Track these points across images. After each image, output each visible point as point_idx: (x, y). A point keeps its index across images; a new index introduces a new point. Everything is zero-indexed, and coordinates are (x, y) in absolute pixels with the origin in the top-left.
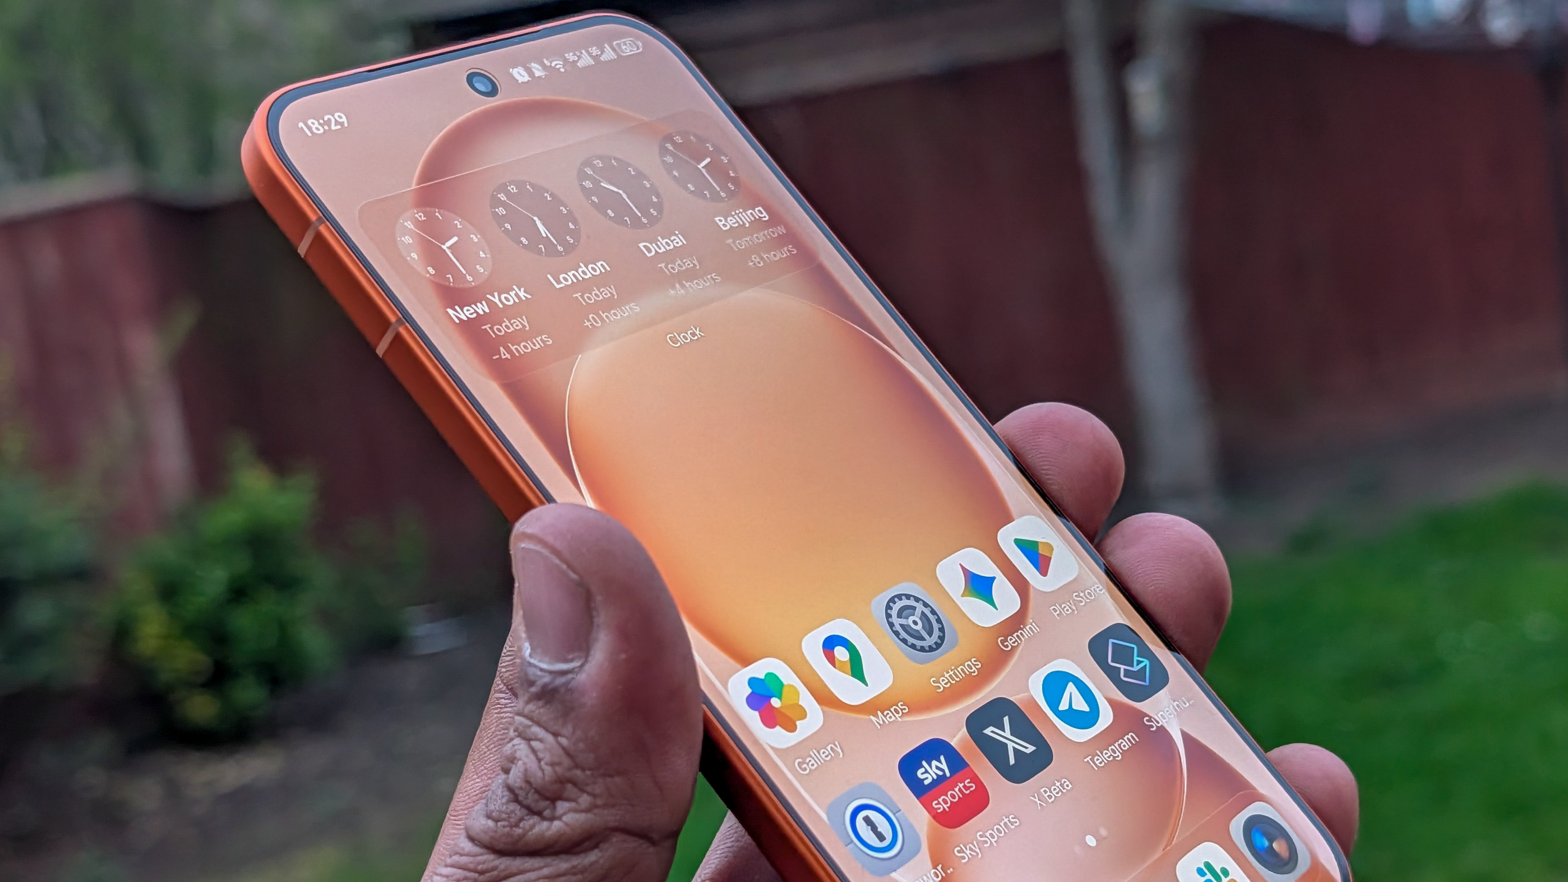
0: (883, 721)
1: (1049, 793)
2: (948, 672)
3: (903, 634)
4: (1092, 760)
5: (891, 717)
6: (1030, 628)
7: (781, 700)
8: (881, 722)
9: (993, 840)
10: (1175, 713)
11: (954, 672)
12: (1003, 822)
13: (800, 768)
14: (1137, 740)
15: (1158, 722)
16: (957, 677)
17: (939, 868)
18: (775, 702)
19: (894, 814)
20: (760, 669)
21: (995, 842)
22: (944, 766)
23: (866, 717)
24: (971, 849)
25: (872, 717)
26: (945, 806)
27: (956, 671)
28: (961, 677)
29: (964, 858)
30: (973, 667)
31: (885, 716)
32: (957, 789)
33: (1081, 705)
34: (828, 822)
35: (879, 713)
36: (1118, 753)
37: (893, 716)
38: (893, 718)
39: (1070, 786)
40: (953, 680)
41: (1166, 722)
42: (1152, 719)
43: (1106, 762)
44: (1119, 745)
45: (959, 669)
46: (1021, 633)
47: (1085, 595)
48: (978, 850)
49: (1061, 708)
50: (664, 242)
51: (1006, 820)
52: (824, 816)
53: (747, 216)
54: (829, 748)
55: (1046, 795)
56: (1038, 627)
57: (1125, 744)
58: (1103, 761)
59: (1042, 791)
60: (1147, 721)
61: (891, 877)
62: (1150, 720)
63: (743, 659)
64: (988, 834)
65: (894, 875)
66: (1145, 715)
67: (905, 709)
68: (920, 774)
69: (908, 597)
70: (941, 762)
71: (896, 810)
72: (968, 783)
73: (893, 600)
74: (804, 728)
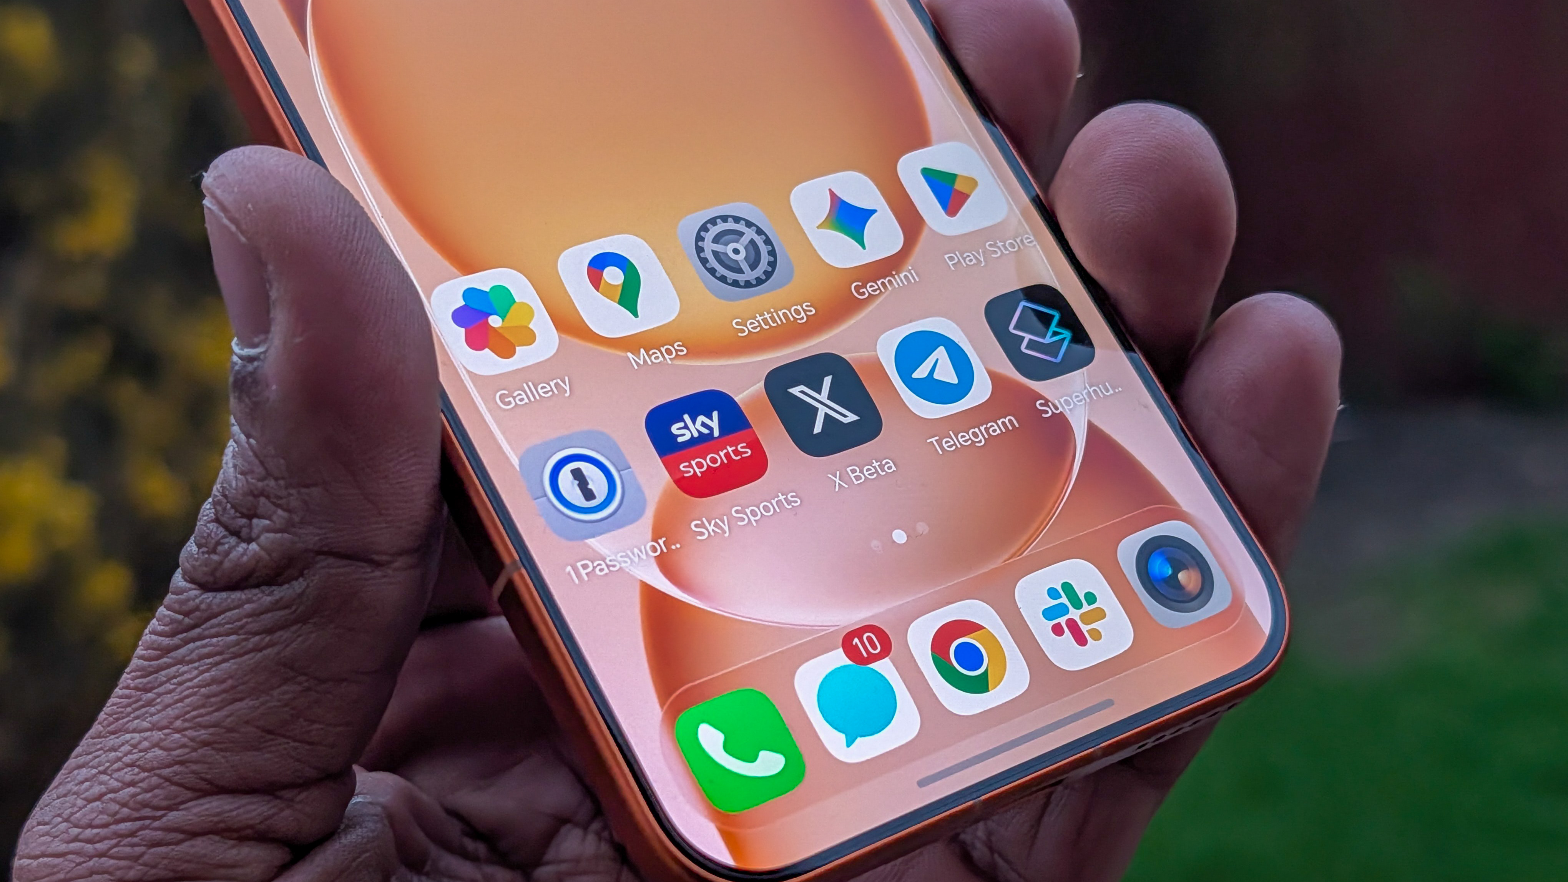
0: (645, 361)
1: (857, 474)
2: (762, 315)
3: (713, 263)
4: (939, 442)
5: (657, 357)
6: (906, 276)
7: (503, 320)
8: (641, 362)
9: (752, 518)
10: (1088, 400)
11: (773, 315)
12: (776, 499)
13: (501, 401)
14: (1017, 425)
15: (1057, 409)
16: (774, 321)
17: (661, 542)
18: (495, 321)
19: (619, 471)
20: (483, 281)
21: (755, 520)
22: (715, 424)
23: (623, 354)
24: (716, 525)
25: (630, 355)
26: (697, 470)
27: (774, 314)
28: (779, 323)
29: (702, 534)
30: (803, 312)
31: (650, 356)
32: (722, 454)
33: (947, 374)
34: (518, 468)
35: (642, 351)
36: (981, 437)
37: (660, 356)
38: (661, 359)
39: (894, 468)
40: (766, 325)
41: (1070, 410)
42: (1050, 404)
43: (959, 446)
44: (987, 430)
45: (781, 313)
46: (890, 281)
47: (1004, 246)
48: (726, 528)
49: (915, 375)
51: (782, 498)
52: (515, 461)
54: (552, 384)
55: (852, 476)
56: (917, 275)
57: (996, 428)
58: (955, 444)
59: (848, 469)
60: (1041, 405)
61: (586, 544)
62: (1046, 404)
63: (468, 267)
64: (748, 511)
65: (591, 541)
66: (1041, 397)
67: (682, 351)
68: (675, 429)
69: (737, 220)
70: (711, 419)
71: (624, 467)
72: (742, 448)
73: (713, 221)
74: (524, 356)
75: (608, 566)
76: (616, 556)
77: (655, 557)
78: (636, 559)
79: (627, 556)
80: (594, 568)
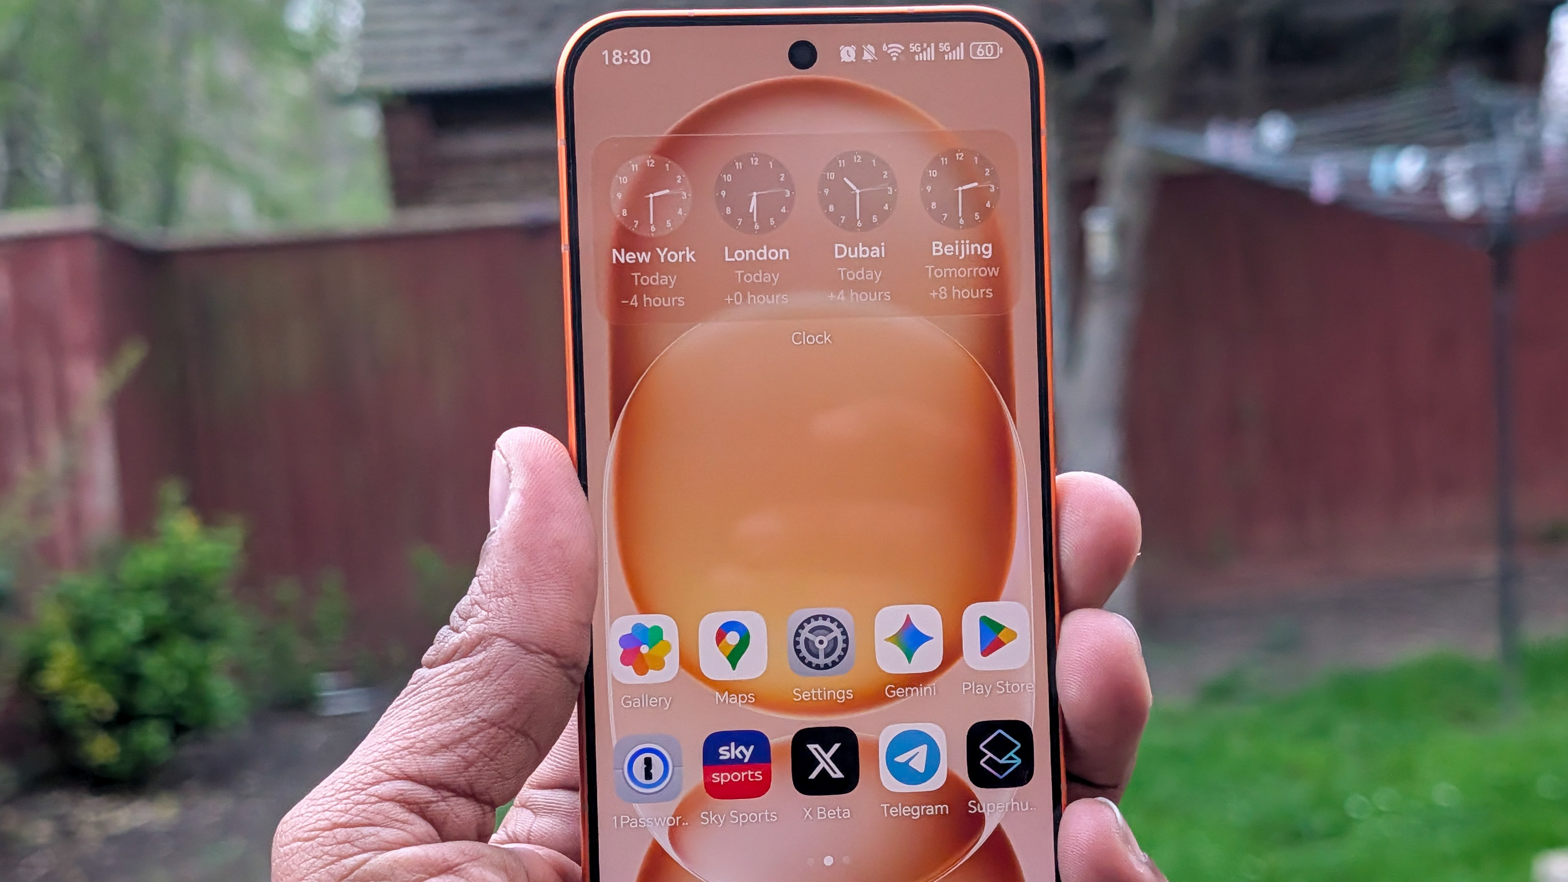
0: (725, 701)
1: (823, 813)
2: (816, 690)
3: (802, 646)
4: (889, 808)
5: (734, 700)
6: (928, 690)
7: (650, 648)
8: (722, 700)
9: (741, 821)
10: (1006, 810)
11: (823, 692)
12: (762, 813)
13: (624, 702)
14: (947, 813)
15: (981, 809)
16: (822, 697)
17: (678, 818)
18: (644, 649)
19: (674, 766)
20: (649, 621)
21: (742, 823)
22: (748, 754)
23: (712, 691)
24: (717, 818)
25: (717, 693)
26: (722, 781)
27: (825, 692)
28: (825, 699)
29: (706, 821)
30: (844, 696)
31: (729, 698)
32: (743, 774)
33: (919, 764)
35: (727, 693)
36: (918, 813)
37: (736, 700)
38: (736, 702)
39: (849, 816)
40: (815, 697)
41: (990, 813)
42: (978, 805)
43: (900, 815)
44: (925, 809)
45: (829, 692)
46: (915, 691)
47: (1010, 686)
48: (722, 822)
49: (898, 759)
50: (861, 249)
51: (766, 813)
52: (614, 742)
53: (969, 248)
54: (660, 699)
55: (819, 813)
56: (937, 691)
57: (931, 810)
58: (898, 813)
59: (819, 808)
60: (972, 804)
61: (632, 806)
62: (976, 805)
63: (644, 608)
64: (741, 816)
65: (636, 806)
66: (975, 798)
67: (752, 700)
68: (721, 750)
69: (833, 620)
70: (748, 750)
71: (678, 764)
72: (758, 774)
73: (816, 618)
74: (653, 677)
75: (639, 823)
76: (647, 818)
77: (670, 826)
78: (658, 824)
79: (653, 821)
80: (630, 822)
